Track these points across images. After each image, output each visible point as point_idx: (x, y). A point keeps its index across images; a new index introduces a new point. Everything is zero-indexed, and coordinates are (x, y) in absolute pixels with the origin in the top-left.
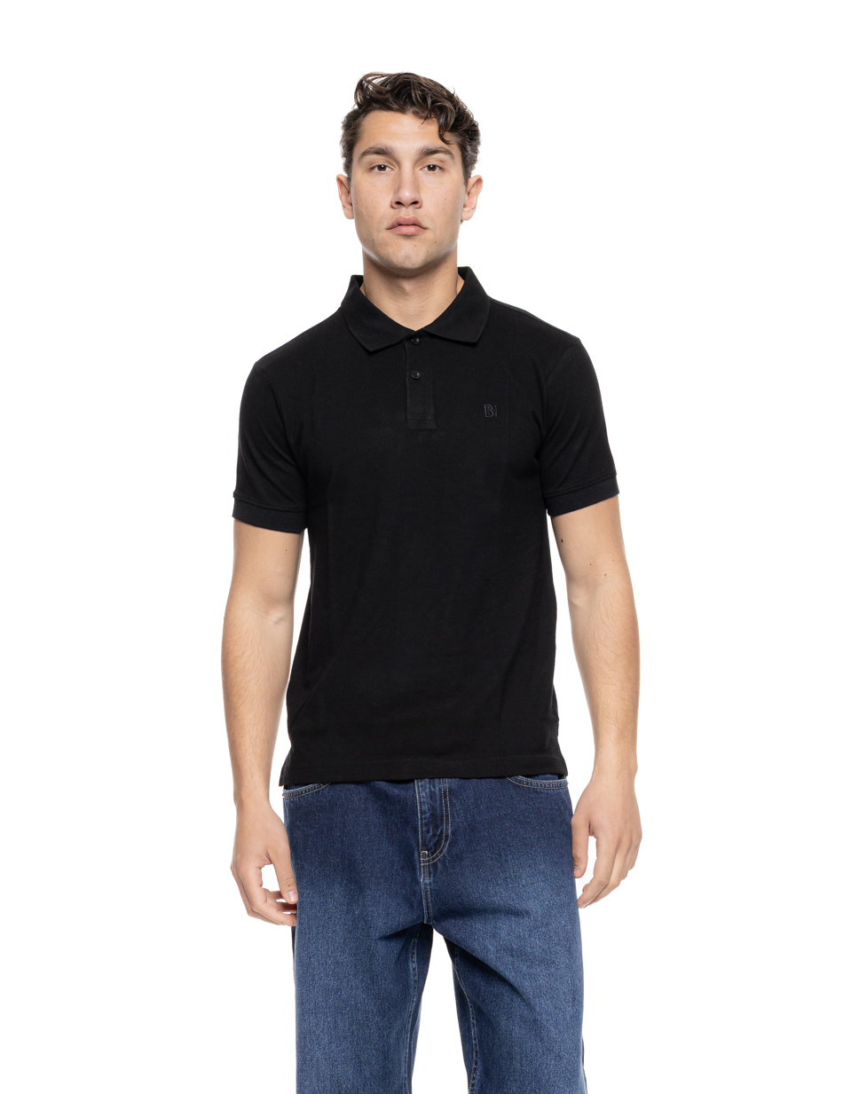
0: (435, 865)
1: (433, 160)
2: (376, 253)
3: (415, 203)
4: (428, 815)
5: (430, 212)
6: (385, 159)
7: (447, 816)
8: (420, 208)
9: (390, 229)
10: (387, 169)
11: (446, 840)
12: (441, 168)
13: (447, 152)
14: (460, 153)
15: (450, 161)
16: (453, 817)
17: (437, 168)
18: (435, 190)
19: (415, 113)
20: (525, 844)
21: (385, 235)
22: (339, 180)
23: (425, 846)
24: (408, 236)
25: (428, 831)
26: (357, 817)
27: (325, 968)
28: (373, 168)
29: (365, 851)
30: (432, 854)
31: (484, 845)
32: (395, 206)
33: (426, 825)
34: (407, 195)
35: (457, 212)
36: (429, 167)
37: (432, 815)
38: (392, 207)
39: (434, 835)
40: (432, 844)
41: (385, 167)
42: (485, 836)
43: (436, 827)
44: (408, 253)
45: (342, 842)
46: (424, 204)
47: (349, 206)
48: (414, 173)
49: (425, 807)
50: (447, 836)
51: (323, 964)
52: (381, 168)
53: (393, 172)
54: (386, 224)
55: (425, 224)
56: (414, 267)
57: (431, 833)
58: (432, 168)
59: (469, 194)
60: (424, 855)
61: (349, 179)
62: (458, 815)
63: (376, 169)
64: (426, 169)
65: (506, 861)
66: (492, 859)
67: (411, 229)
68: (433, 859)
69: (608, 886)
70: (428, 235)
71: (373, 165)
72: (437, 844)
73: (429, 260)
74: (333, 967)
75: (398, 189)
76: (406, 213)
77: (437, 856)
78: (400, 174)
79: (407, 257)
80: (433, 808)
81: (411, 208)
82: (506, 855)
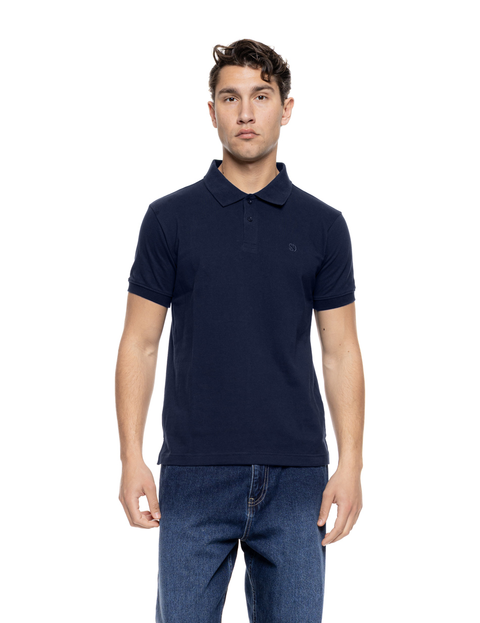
0: (256, 507)
1: (261, 93)
2: (231, 149)
3: (251, 120)
4: (257, 477)
5: (261, 124)
6: (233, 95)
7: (266, 479)
8: (254, 123)
9: (237, 136)
10: (235, 100)
11: (264, 493)
12: (266, 97)
13: (269, 88)
14: (278, 87)
15: (272, 93)
16: (269, 480)
17: (264, 98)
18: (263, 111)
19: (250, 66)
20: (305, 497)
21: (235, 139)
22: (209, 105)
23: (253, 495)
24: (247, 140)
25: (256, 487)
26: (211, 477)
27: (180, 563)
28: (226, 100)
29: (214, 497)
30: (256, 500)
31: (283, 496)
32: (239, 123)
33: (256, 483)
34: (246, 116)
35: (278, 122)
36: (259, 97)
37: (259, 478)
38: (238, 123)
39: (259, 489)
40: (256, 495)
41: (233, 99)
42: (283, 491)
43: (260, 485)
44: (249, 149)
45: (201, 491)
46: (257, 121)
47: (214, 120)
48: (250, 102)
49: (257, 473)
50: (265, 491)
51: (179, 561)
52: (231, 100)
53: (238, 102)
54: (235, 133)
55: (257, 132)
56: (252, 157)
57: (257, 488)
58: (261, 98)
59: (285, 109)
60: (251, 501)
61: (214, 104)
62: (272, 479)
63: (228, 100)
64: (258, 98)
65: (295, 506)
66: (287, 504)
67: (250, 136)
68: (256, 503)
69: (342, 534)
70: (260, 138)
71: (226, 98)
72: (259, 495)
73: (261, 152)
74: (184, 563)
75: (240, 113)
76: (245, 127)
77: (258, 502)
78: (241, 103)
79: (248, 152)
80: (260, 474)
81: (249, 124)
82: (295, 503)
